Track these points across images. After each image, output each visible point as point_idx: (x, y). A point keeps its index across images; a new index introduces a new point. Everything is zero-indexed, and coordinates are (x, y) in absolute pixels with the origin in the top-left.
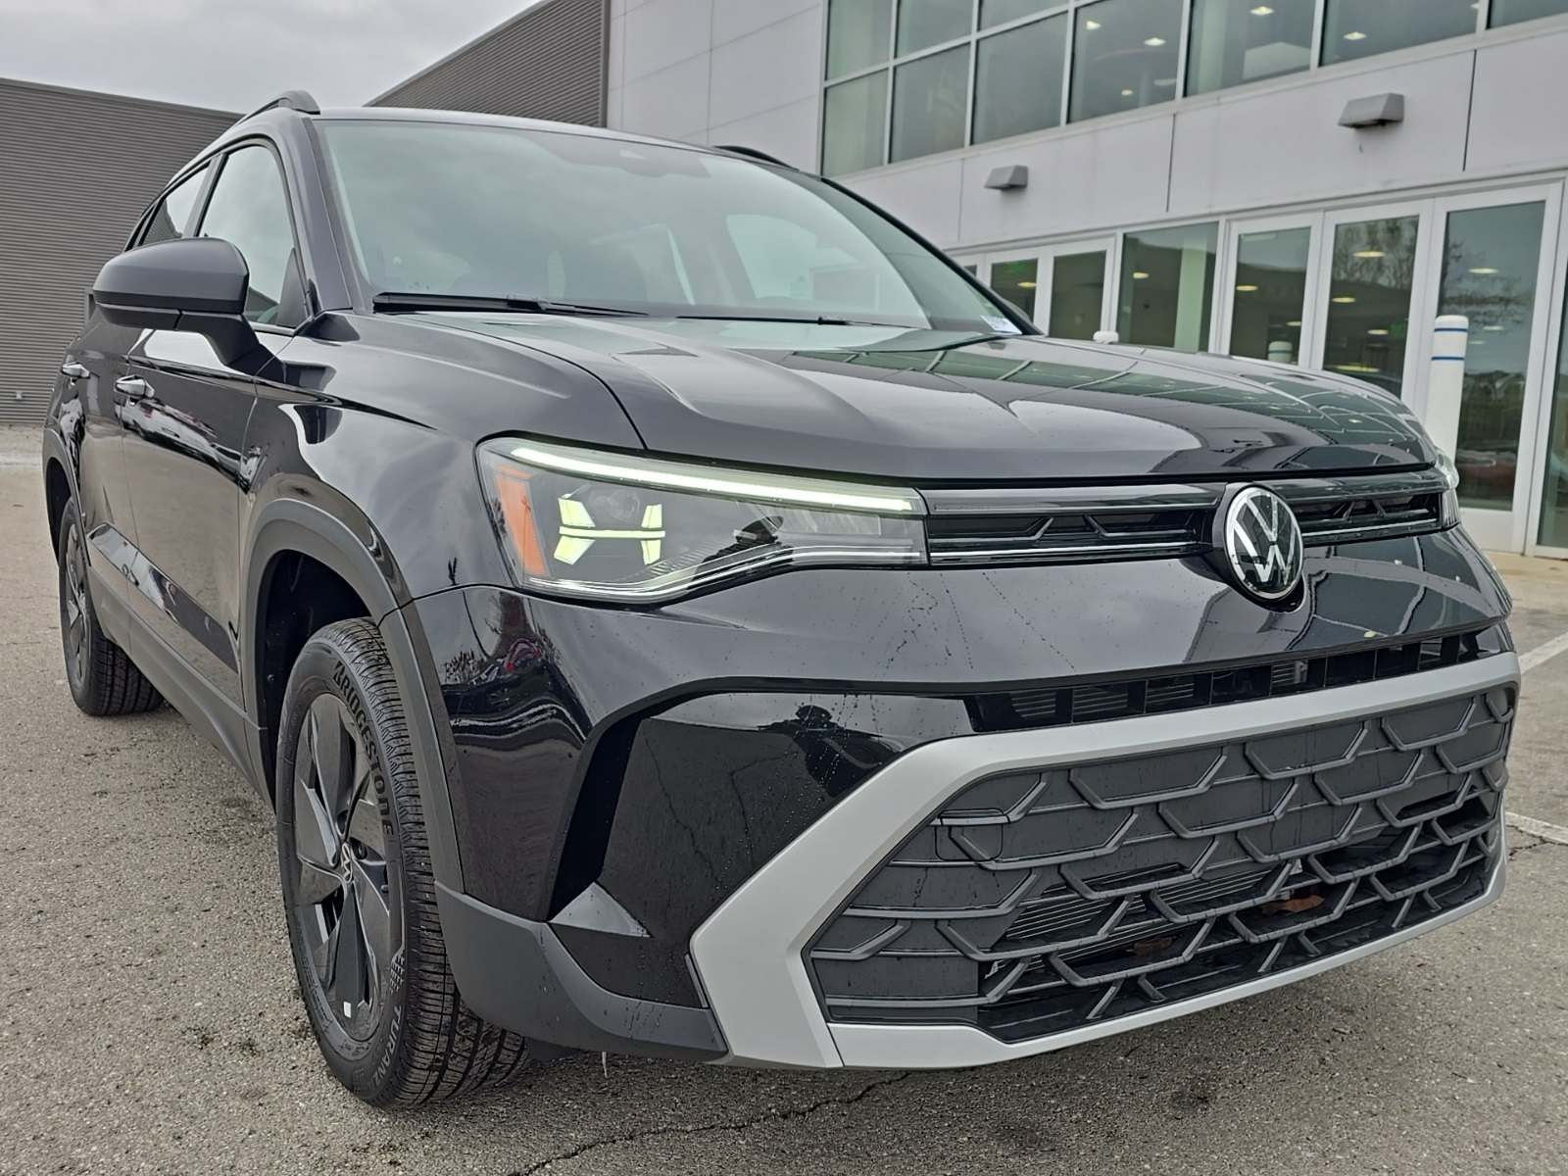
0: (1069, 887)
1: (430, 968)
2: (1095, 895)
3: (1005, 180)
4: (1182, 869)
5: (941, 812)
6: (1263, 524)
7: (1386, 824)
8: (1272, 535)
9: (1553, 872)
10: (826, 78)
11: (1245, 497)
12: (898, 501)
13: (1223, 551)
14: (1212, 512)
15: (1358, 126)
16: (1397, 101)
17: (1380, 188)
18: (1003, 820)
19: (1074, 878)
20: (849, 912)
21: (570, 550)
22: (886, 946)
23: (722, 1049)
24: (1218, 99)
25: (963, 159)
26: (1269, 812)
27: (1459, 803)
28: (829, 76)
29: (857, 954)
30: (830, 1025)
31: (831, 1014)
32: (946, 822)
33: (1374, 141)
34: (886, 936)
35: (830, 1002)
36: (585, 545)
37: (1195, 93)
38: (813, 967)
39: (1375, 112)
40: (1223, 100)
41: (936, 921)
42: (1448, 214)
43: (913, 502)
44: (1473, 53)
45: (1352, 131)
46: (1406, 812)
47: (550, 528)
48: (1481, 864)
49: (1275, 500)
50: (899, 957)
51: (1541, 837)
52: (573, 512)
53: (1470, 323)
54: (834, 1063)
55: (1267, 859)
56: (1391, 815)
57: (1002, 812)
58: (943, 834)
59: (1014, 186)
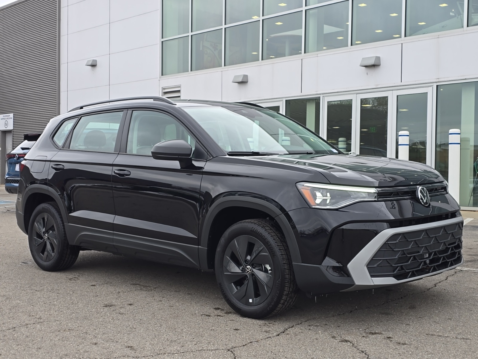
0: (404, 254)
1: (286, 282)
2: (408, 256)
3: (240, 80)
4: (419, 252)
5: (387, 241)
6: (424, 193)
7: (446, 247)
8: (425, 195)
9: (465, 275)
10: (162, 38)
11: (420, 188)
12: (373, 190)
13: (418, 198)
14: (415, 191)
15: (366, 66)
16: (378, 58)
17: (375, 87)
18: (396, 242)
19: (406, 253)
20: (374, 259)
21: (318, 201)
22: (379, 264)
23: (353, 284)
24: (317, 55)
25: (222, 71)
26: (430, 243)
27: (456, 244)
28: (163, 37)
29: (375, 266)
30: (372, 278)
31: (372, 276)
32: (388, 242)
33: (371, 71)
34: (379, 262)
35: (371, 274)
36: (321, 200)
37: (308, 52)
38: (368, 268)
39: (372, 62)
40: (318, 55)
41: (387, 259)
42: (397, 96)
43: (375, 190)
44: (401, 44)
45: (364, 67)
46: (449, 245)
47: (315, 197)
48: (460, 256)
49: (425, 188)
50: (381, 266)
51: (461, 270)
52: (318, 194)
53: (410, 133)
54: (373, 284)
55: (431, 251)
56: (447, 245)
57: (395, 241)
58: (387, 245)
59: (243, 82)
